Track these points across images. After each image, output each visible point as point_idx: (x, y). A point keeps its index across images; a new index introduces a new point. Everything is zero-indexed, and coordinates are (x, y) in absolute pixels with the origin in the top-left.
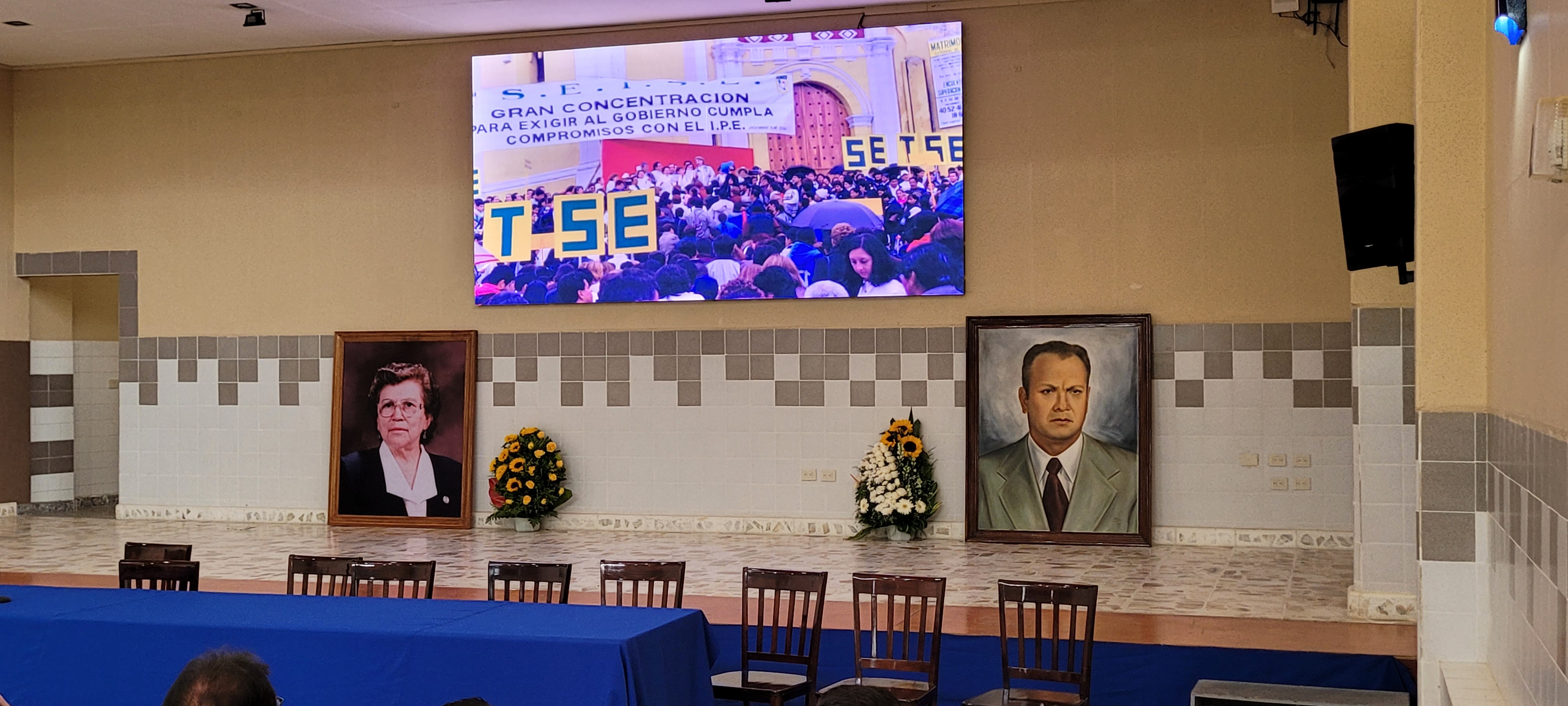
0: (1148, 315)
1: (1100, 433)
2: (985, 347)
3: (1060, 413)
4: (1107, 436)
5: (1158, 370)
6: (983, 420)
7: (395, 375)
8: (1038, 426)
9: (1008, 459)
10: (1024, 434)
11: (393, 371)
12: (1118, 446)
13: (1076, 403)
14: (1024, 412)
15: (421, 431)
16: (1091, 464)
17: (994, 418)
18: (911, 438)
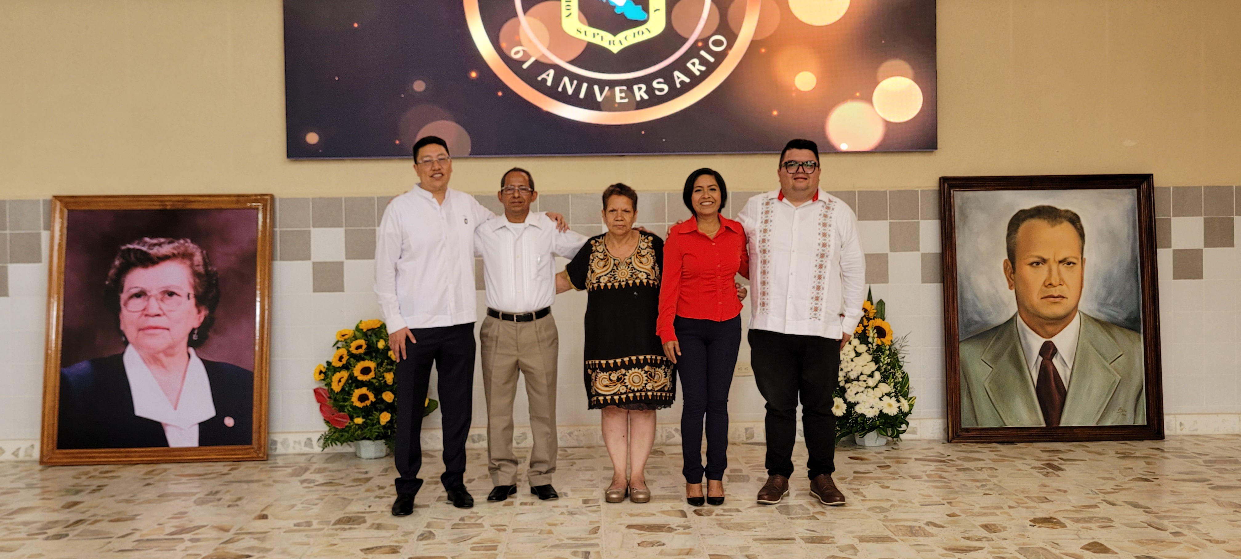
0: (1148, 176)
1: (1099, 311)
2: (962, 212)
3: (1053, 289)
4: (1107, 314)
6: (962, 297)
7: (149, 254)
8: (1027, 304)
9: (993, 344)
10: (1012, 314)
11: (145, 249)
12: (1121, 325)
13: (1069, 275)
14: (1010, 288)
15: (189, 330)
16: (1091, 346)
17: (976, 296)
18: (878, 322)
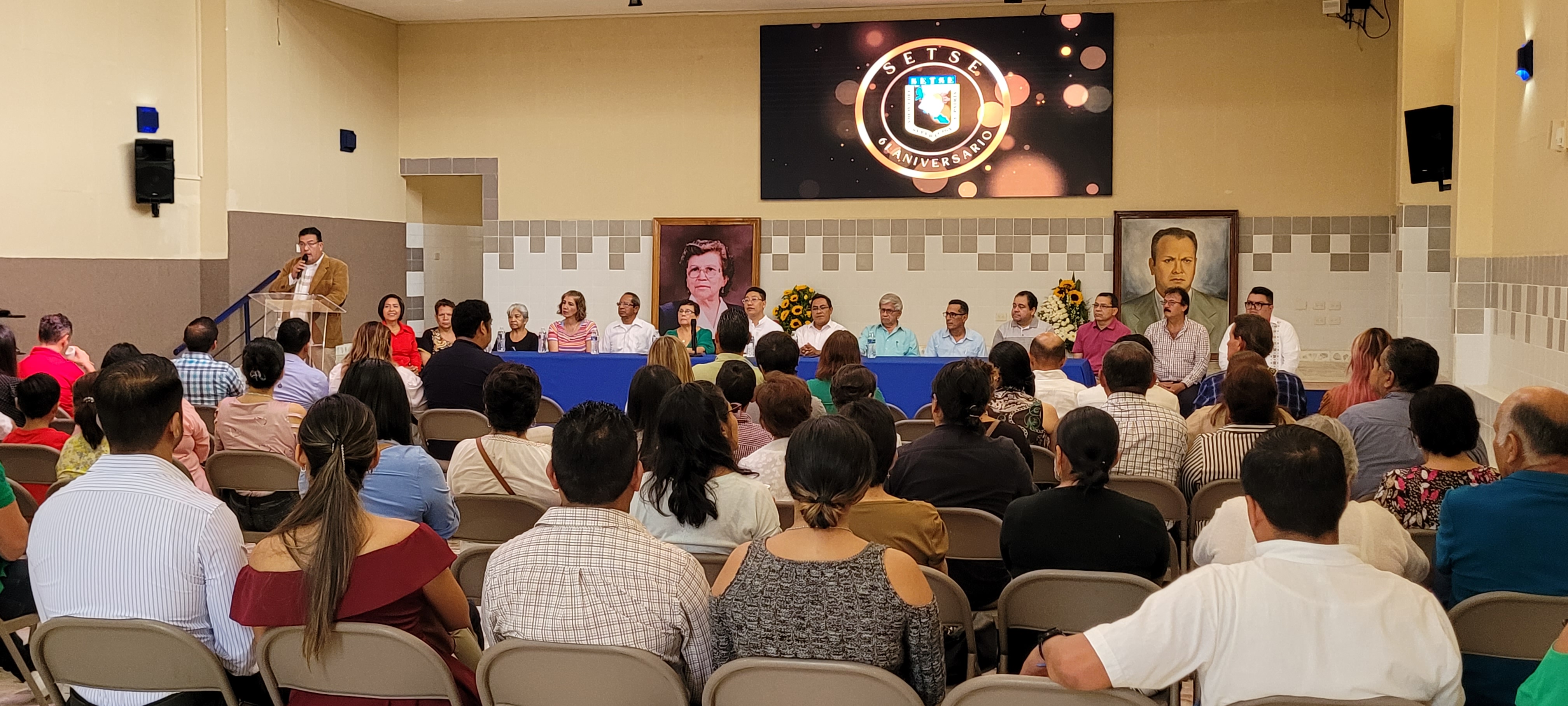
0: (1237, 211)
1: (1203, 288)
2: (1126, 231)
3: (1177, 275)
4: (1208, 290)
5: (1242, 246)
6: (1124, 277)
7: (700, 248)
8: (1161, 283)
9: (1141, 305)
10: (1152, 289)
11: (698, 245)
12: (1215, 297)
13: (1188, 268)
14: (1152, 274)
15: (720, 288)
16: (1197, 309)
17: (1132, 278)
18: (1075, 292)
